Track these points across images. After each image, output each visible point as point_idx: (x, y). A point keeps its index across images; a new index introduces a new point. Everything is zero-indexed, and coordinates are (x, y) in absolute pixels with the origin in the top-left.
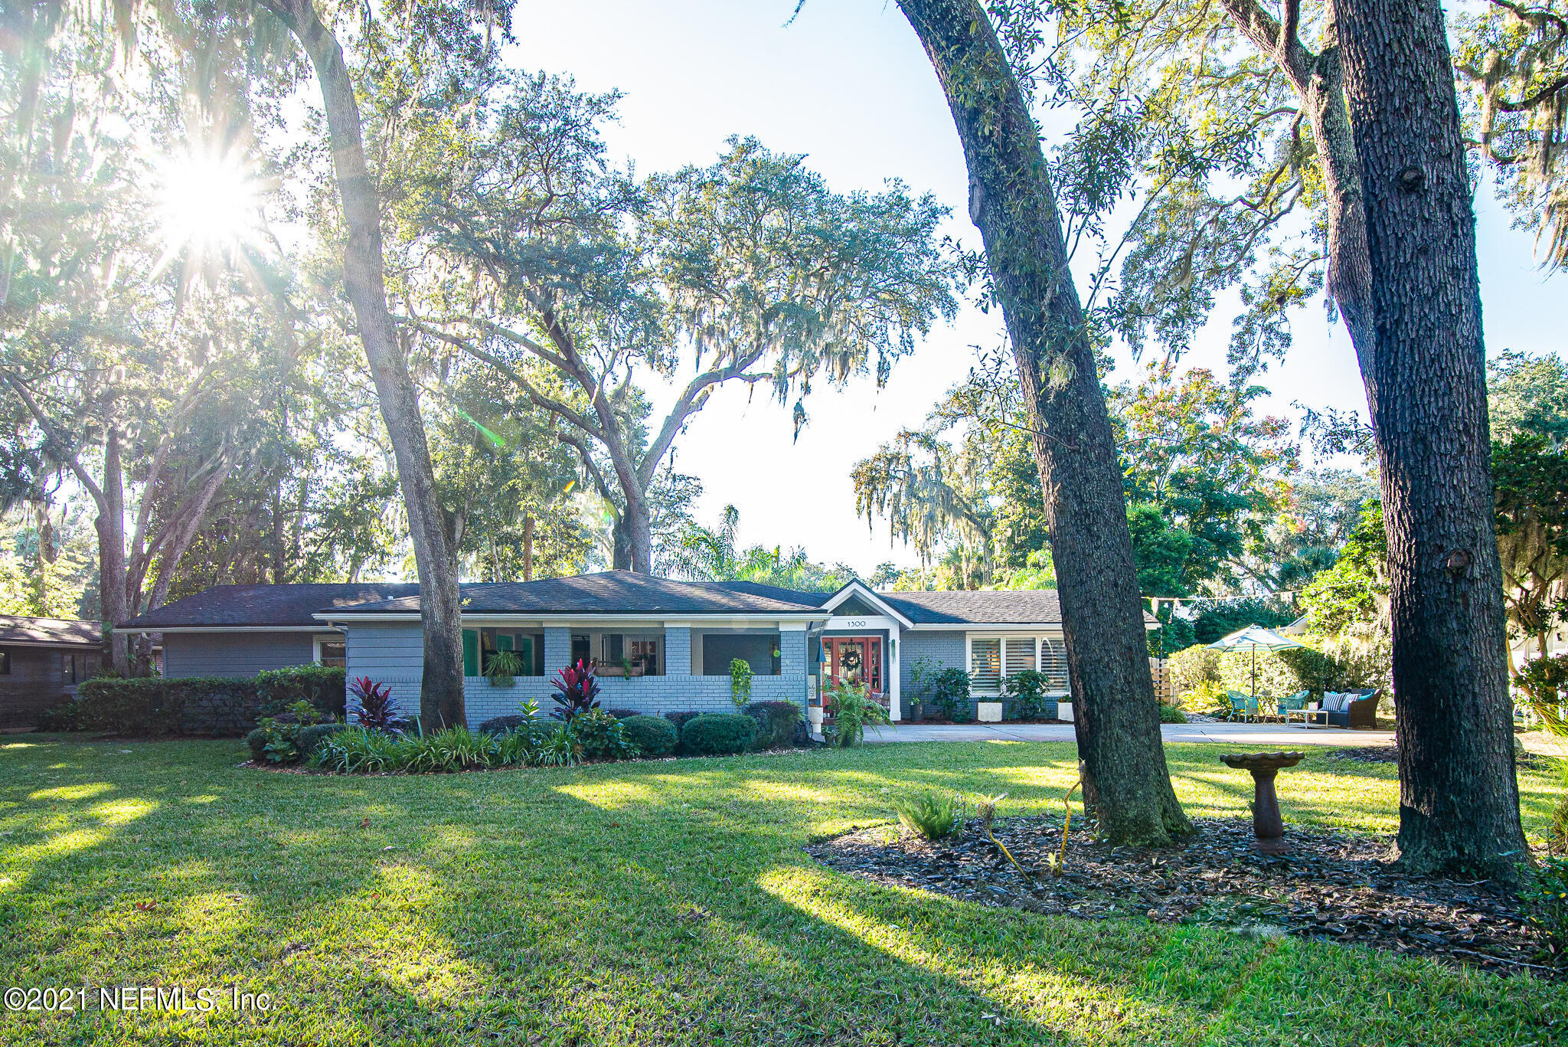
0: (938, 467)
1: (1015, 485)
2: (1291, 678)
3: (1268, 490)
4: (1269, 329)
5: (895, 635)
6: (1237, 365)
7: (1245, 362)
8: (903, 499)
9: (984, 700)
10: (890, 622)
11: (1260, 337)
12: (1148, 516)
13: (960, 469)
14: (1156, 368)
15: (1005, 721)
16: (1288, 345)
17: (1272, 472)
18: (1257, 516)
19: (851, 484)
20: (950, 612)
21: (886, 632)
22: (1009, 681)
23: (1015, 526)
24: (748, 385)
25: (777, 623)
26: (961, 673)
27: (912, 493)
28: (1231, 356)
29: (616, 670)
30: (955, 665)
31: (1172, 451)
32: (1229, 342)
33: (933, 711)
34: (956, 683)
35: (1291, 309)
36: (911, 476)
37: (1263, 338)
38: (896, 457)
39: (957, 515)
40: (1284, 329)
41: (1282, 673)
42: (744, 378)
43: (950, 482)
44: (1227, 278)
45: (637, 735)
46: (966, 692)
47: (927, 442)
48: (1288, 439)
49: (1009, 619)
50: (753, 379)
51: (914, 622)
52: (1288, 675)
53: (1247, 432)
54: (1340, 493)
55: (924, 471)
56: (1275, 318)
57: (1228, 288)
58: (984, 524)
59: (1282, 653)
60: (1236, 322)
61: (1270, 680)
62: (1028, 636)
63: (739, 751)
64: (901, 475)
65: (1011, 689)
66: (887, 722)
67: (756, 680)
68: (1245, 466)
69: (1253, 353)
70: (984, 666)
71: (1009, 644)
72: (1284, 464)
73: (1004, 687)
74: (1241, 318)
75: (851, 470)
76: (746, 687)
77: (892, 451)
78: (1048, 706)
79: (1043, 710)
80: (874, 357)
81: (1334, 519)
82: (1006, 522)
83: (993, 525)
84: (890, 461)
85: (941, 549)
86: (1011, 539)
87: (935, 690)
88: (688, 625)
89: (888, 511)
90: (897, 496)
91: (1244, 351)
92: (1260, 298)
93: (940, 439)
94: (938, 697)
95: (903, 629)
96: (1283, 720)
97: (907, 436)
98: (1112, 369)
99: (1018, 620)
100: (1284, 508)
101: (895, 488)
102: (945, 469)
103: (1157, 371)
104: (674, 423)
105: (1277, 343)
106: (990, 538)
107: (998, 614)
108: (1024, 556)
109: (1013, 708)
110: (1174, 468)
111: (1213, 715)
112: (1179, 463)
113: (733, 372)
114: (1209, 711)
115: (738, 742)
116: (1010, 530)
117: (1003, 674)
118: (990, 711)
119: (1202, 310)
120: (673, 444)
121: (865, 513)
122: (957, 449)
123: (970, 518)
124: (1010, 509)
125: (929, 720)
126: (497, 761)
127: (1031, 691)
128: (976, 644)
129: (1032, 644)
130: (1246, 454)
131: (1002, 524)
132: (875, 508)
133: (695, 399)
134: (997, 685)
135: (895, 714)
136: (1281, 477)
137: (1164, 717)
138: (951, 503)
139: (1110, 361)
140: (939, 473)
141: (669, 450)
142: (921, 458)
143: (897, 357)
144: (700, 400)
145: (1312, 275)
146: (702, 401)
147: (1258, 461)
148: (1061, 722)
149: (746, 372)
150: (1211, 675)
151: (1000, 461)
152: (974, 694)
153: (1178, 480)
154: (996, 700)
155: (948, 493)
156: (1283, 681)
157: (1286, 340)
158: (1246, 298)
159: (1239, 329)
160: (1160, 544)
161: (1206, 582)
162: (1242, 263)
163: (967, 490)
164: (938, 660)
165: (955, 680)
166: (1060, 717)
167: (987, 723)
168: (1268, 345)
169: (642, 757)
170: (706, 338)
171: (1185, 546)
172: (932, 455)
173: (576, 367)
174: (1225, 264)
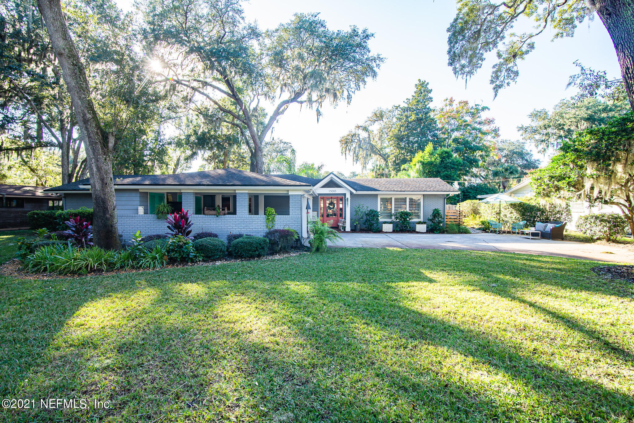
0: (369, 138)
1: (396, 142)
2: (516, 215)
3: (488, 144)
4: (508, 70)
5: (348, 196)
6: (494, 85)
7: (498, 83)
8: (357, 149)
9: (385, 223)
10: (346, 190)
11: (504, 73)
12: (446, 152)
13: (376, 139)
14: (448, 101)
15: (394, 231)
16: (517, 75)
17: (489, 137)
18: (484, 153)
19: (339, 144)
20: (372, 186)
21: (345, 194)
22: (396, 215)
23: (396, 157)
24: (300, 105)
25: (288, 191)
26: (376, 212)
27: (360, 147)
28: (492, 80)
29: (213, 212)
30: (373, 208)
31: (453, 130)
32: (491, 74)
33: (364, 227)
34: (374, 216)
35: (518, 60)
36: (359, 140)
37: (506, 74)
38: (355, 135)
39: (376, 154)
40: (515, 69)
41: (511, 213)
42: (298, 102)
43: (374, 143)
44: (491, 46)
45: (201, 249)
46: (378, 219)
47: (365, 129)
48: (494, 125)
49: (396, 190)
50: (301, 102)
51: (356, 190)
52: (515, 214)
53: (480, 123)
54: (507, 148)
55: (364, 139)
56: (511, 65)
57: (492, 51)
58: (385, 157)
59: (511, 204)
60: (494, 67)
61: (505, 216)
62: (403, 197)
63: (259, 256)
64: (356, 141)
65: (397, 218)
66: (345, 231)
67: (278, 218)
68: (480, 135)
69: (502, 79)
70: (386, 208)
71: (396, 199)
72: (493, 135)
73: (393, 217)
74: (496, 65)
75: (339, 139)
76: (273, 220)
77: (353, 132)
78: (412, 225)
79: (410, 228)
80: (346, 93)
81: (505, 156)
82: (393, 155)
83: (388, 156)
84: (352, 136)
85: (370, 166)
86: (395, 161)
87: (365, 218)
88: (247, 192)
89: (352, 153)
90: (355, 148)
91: (498, 79)
92: (504, 56)
93: (370, 128)
94: (366, 221)
95: (351, 193)
96: (514, 233)
97: (358, 127)
98: (432, 101)
99: (400, 190)
100: (493, 151)
101: (354, 146)
102: (372, 139)
103: (448, 102)
104: (273, 119)
105: (512, 75)
106: (387, 162)
107: (391, 188)
108: (399, 167)
109: (397, 226)
110: (453, 137)
111: (479, 229)
112: (456, 134)
113: (293, 100)
114: (477, 227)
115: (257, 253)
116: (394, 158)
117: (393, 212)
118: (388, 227)
119: (480, 62)
120: (273, 126)
121: (344, 154)
122: (376, 132)
123: (380, 155)
124: (394, 151)
125: (362, 231)
126: (111, 266)
127: (405, 219)
128: (382, 200)
129: (405, 200)
130: (480, 131)
131: (391, 156)
132: (347, 152)
133: (281, 110)
134: (390, 216)
135: (348, 229)
136: (492, 140)
137: (461, 231)
138: (373, 150)
139: (431, 98)
140: (370, 140)
141: (271, 128)
142: (363, 135)
143: (354, 92)
144: (283, 110)
145: (529, 45)
146: (283, 111)
147: (484, 134)
148: (418, 233)
149: (299, 100)
150: (476, 212)
151: (391, 134)
152: (381, 220)
153: (456, 140)
154: (390, 223)
155: (372, 147)
156: (512, 216)
157: (517, 73)
158: (499, 56)
159: (495, 70)
160: (450, 163)
161: (465, 177)
162: (498, 39)
163: (379, 147)
164: (366, 206)
165: (373, 215)
166: (417, 230)
167: (386, 232)
168: (509, 76)
169: (204, 261)
170: (284, 87)
171: (460, 163)
172: (367, 134)
173: (236, 97)
174: (491, 40)
